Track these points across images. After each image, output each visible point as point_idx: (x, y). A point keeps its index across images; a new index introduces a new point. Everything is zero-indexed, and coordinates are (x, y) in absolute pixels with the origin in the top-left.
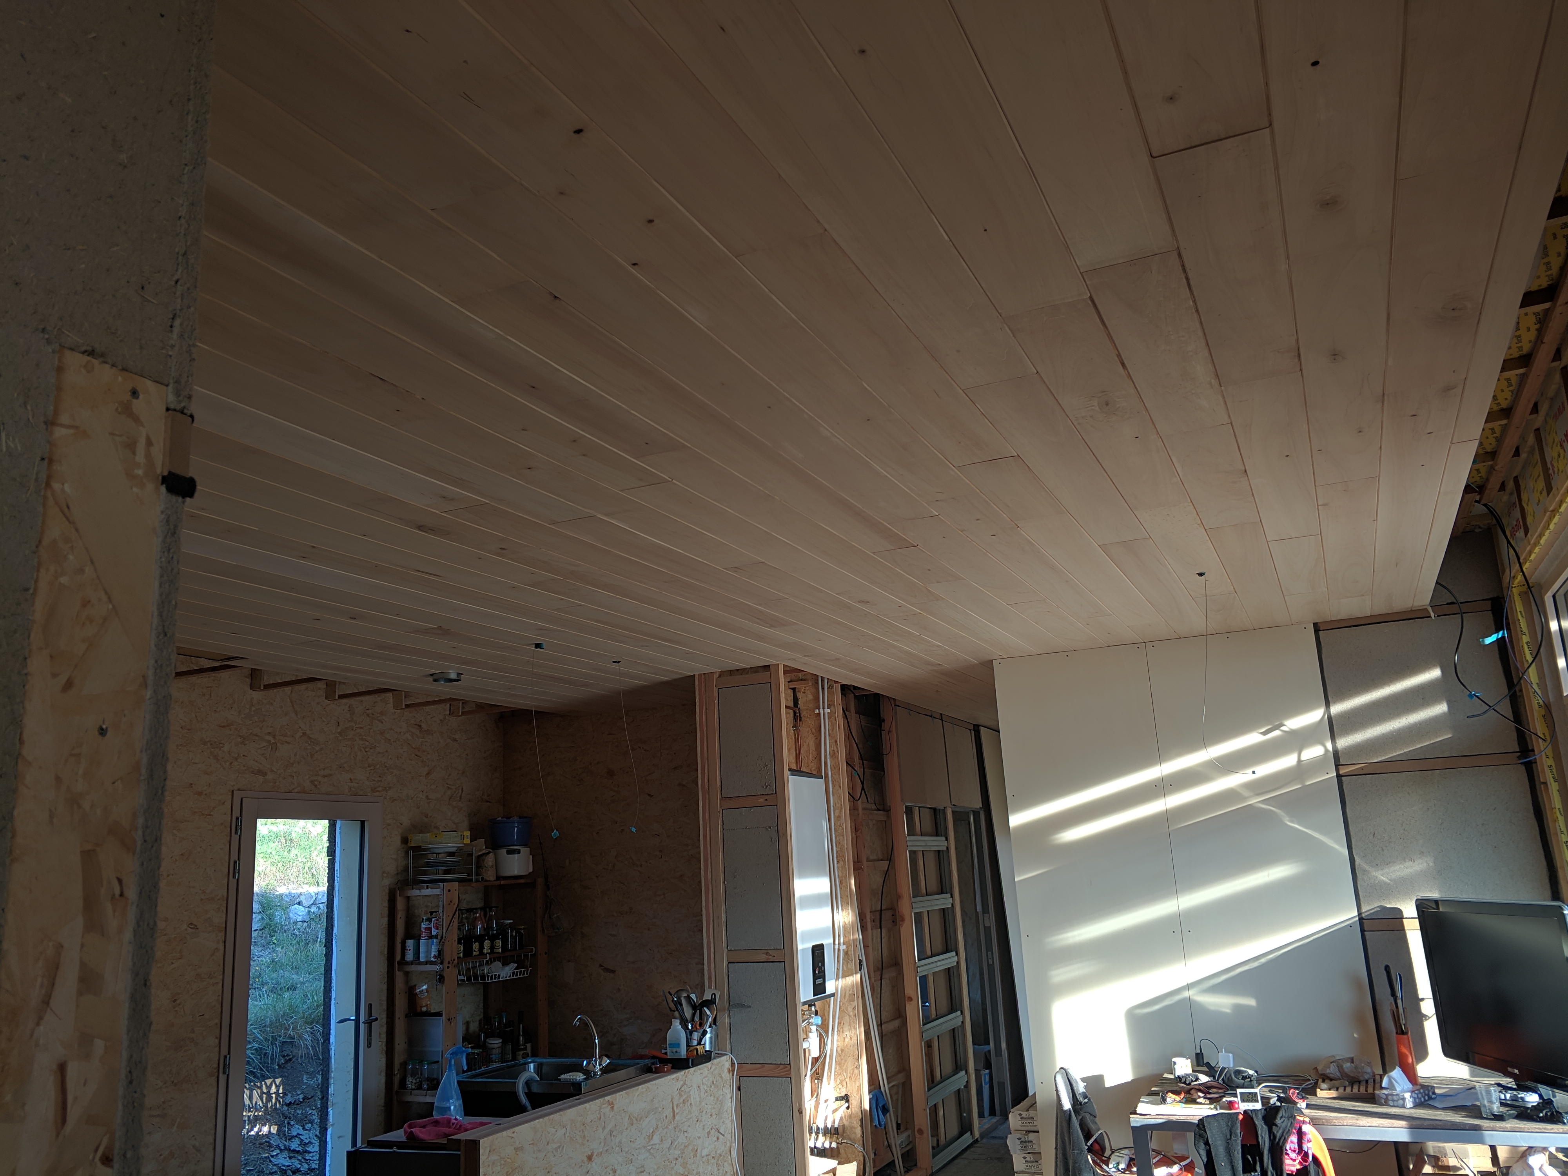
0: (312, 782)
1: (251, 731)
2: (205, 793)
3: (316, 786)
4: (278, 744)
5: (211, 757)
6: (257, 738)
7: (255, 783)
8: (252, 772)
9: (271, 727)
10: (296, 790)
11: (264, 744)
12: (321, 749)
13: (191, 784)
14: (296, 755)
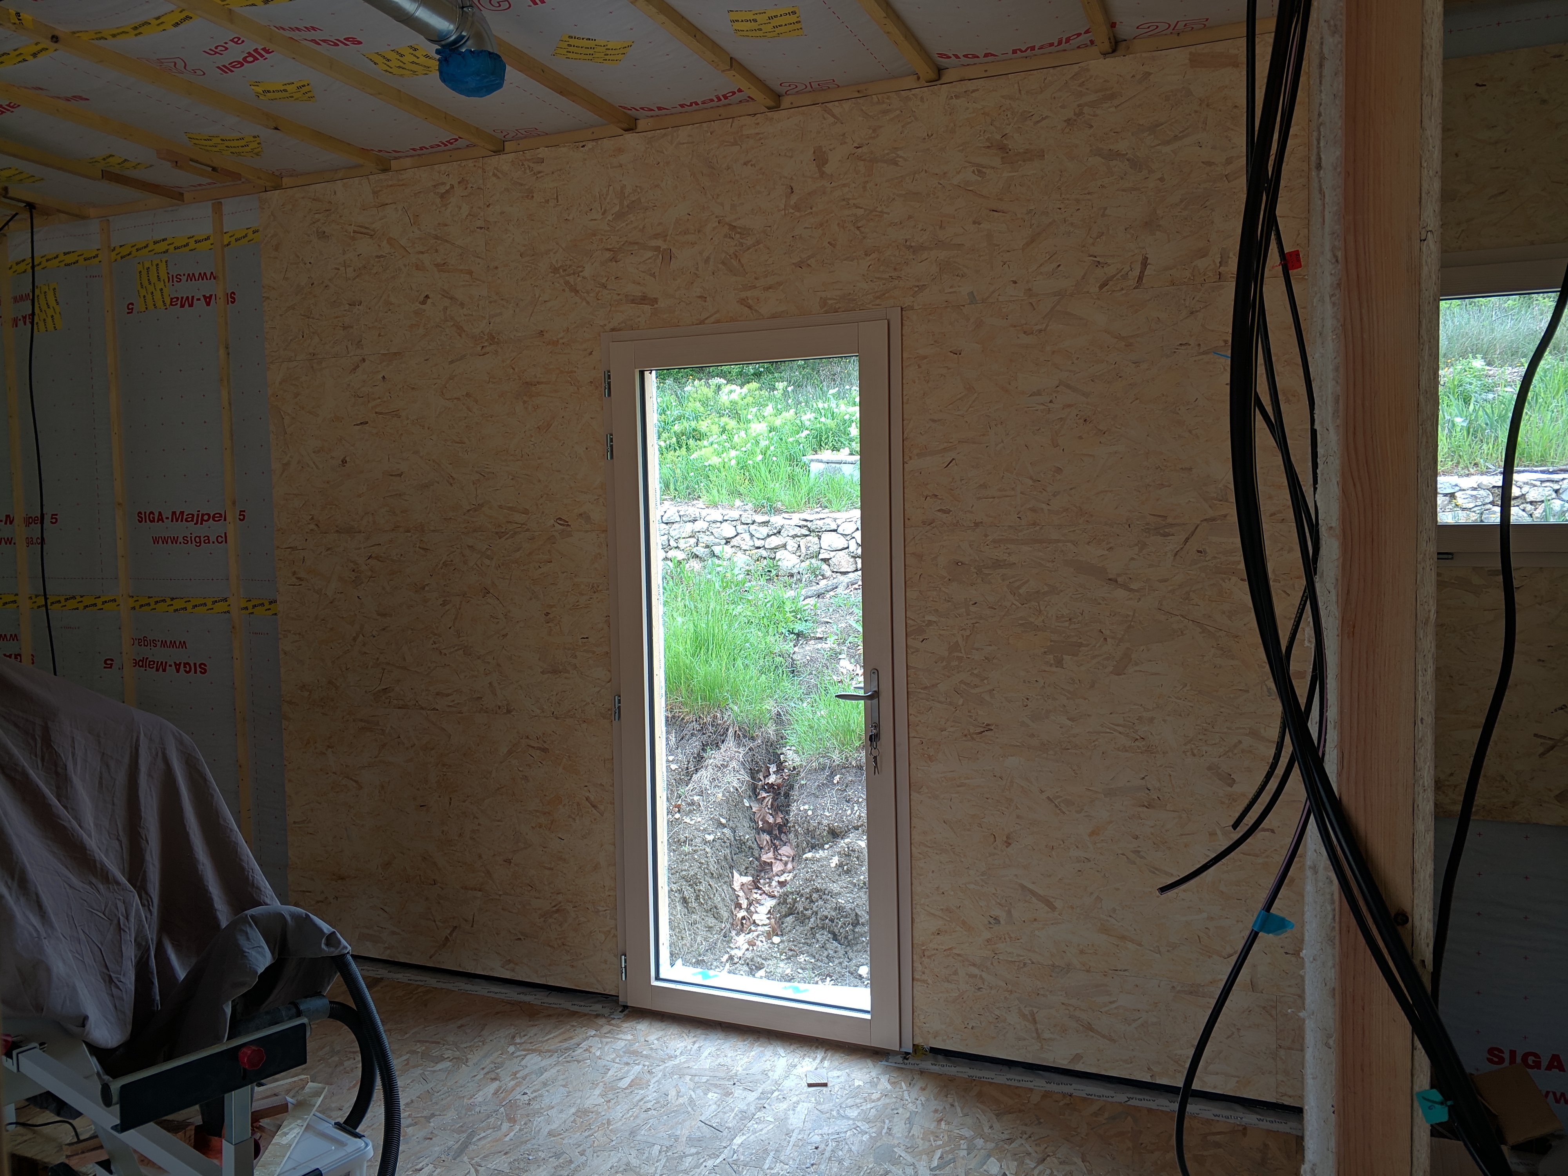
0: (743, 302)
1: (625, 239)
2: (561, 341)
3: (750, 307)
4: (673, 250)
5: (567, 290)
6: (636, 247)
7: (639, 317)
8: (633, 301)
9: (660, 224)
10: (712, 319)
11: (650, 254)
12: (758, 242)
13: (542, 331)
14: (707, 261)
